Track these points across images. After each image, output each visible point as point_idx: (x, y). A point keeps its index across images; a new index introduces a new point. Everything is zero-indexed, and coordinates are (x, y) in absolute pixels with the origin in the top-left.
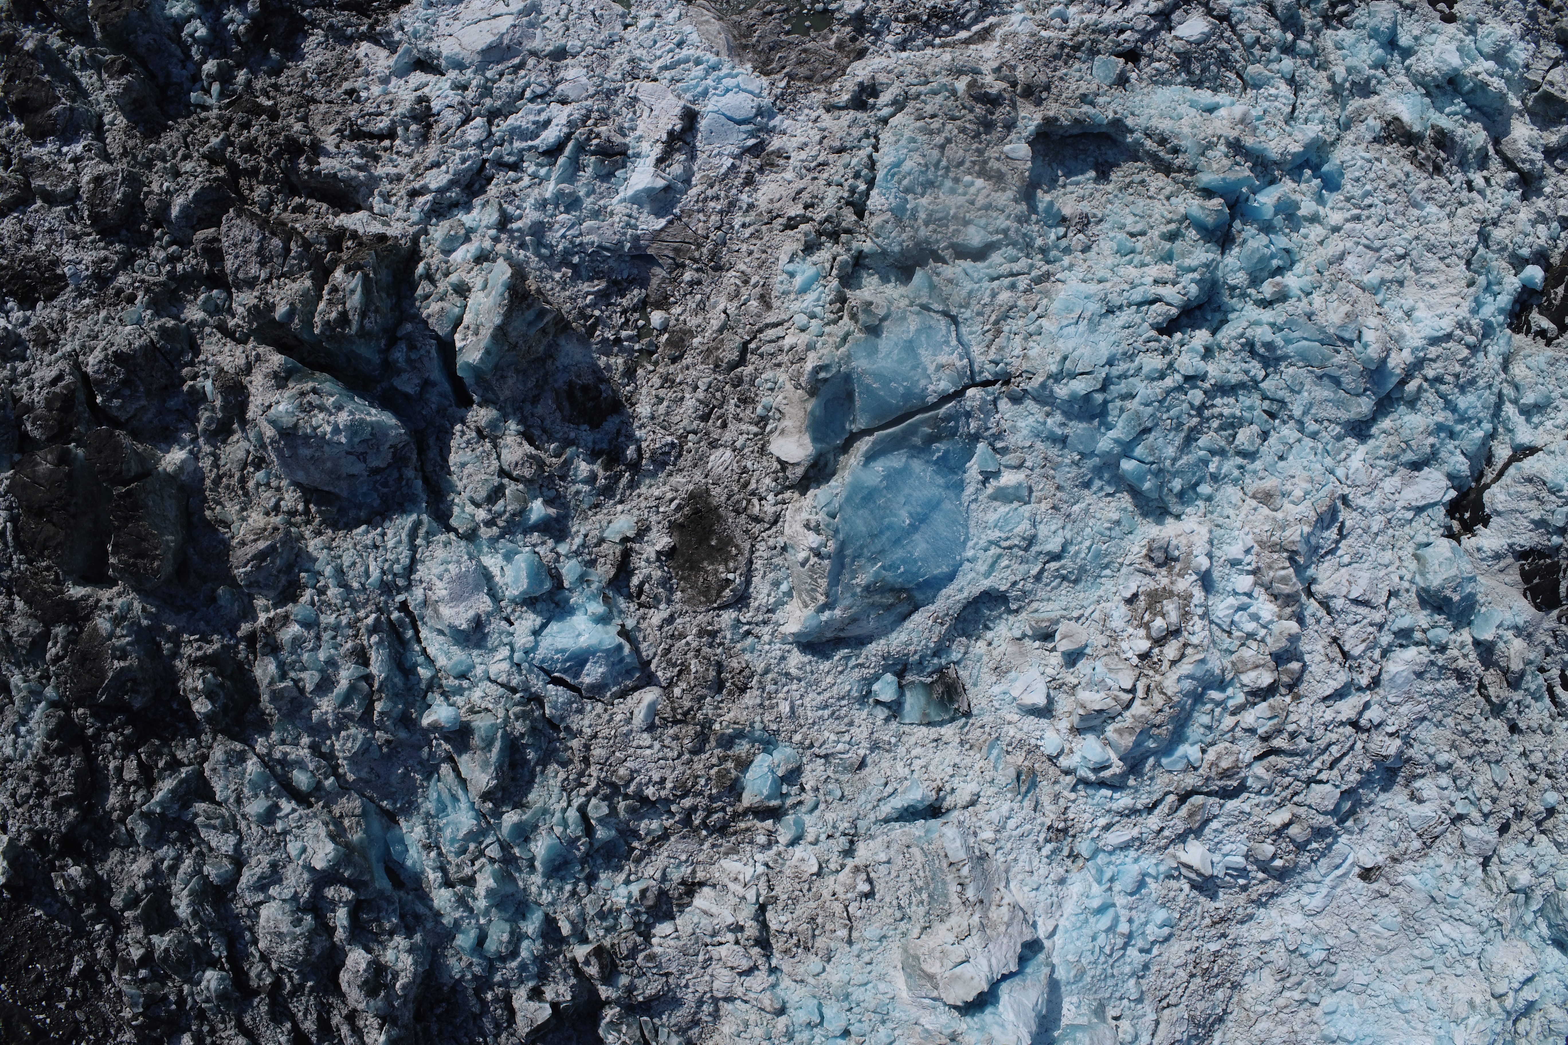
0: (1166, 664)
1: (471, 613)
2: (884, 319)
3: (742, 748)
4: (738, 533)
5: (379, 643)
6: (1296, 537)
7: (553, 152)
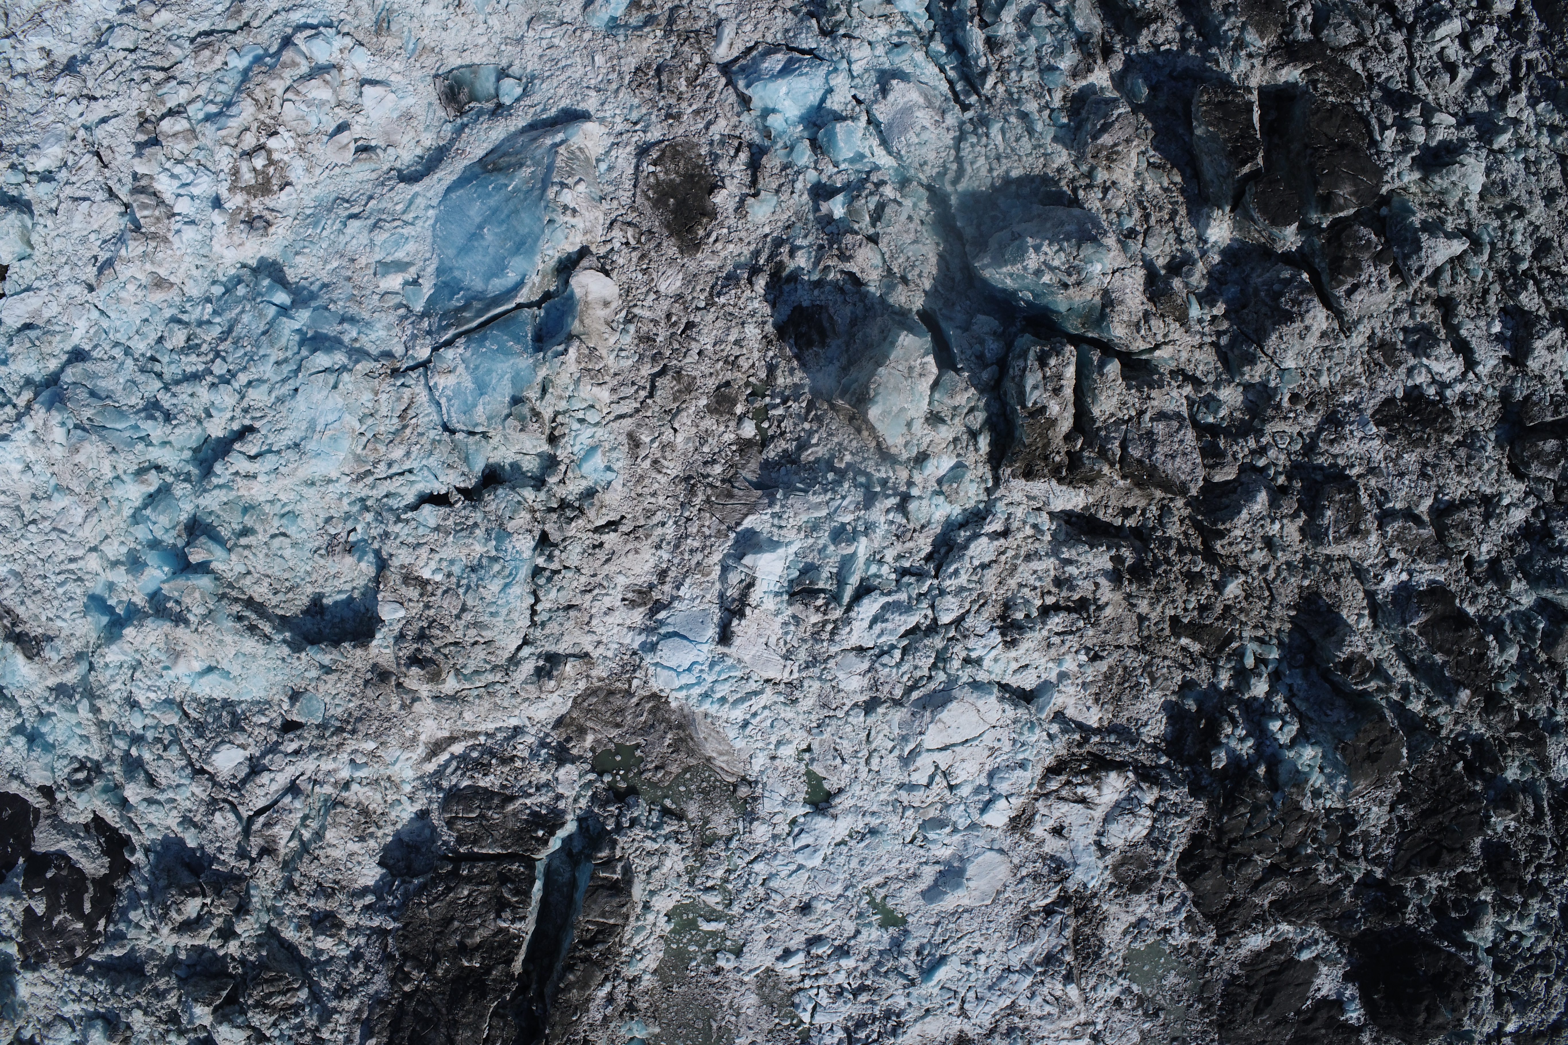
0: (254, 128)
1: (891, 97)
2: (508, 416)
3: (636, 18)
4: (648, 211)
5: (978, 57)
6: (132, 244)
7: (864, 590)
